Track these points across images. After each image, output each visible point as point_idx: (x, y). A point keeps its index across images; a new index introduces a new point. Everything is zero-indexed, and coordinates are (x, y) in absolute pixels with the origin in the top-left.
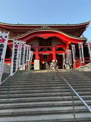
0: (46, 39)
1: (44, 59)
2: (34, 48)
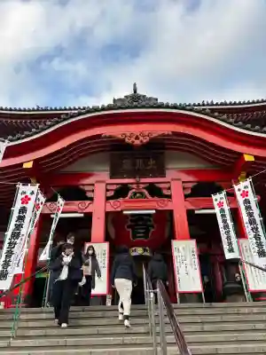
0: (137, 143)
1: (134, 236)
2: (87, 188)
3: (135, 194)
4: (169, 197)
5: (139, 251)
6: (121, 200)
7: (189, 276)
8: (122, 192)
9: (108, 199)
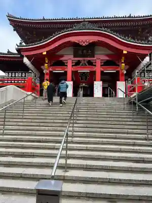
0: (84, 45)
1: (82, 80)
2: (65, 62)
4: (95, 66)
5: (84, 85)
7: (98, 93)
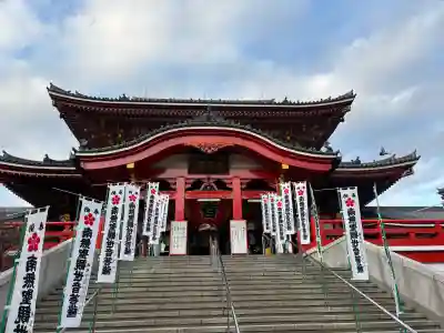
3: (206, 187)
4: (231, 189)
5: (208, 226)
6: (197, 191)
7: (239, 243)
8: (196, 185)
9: (187, 190)
